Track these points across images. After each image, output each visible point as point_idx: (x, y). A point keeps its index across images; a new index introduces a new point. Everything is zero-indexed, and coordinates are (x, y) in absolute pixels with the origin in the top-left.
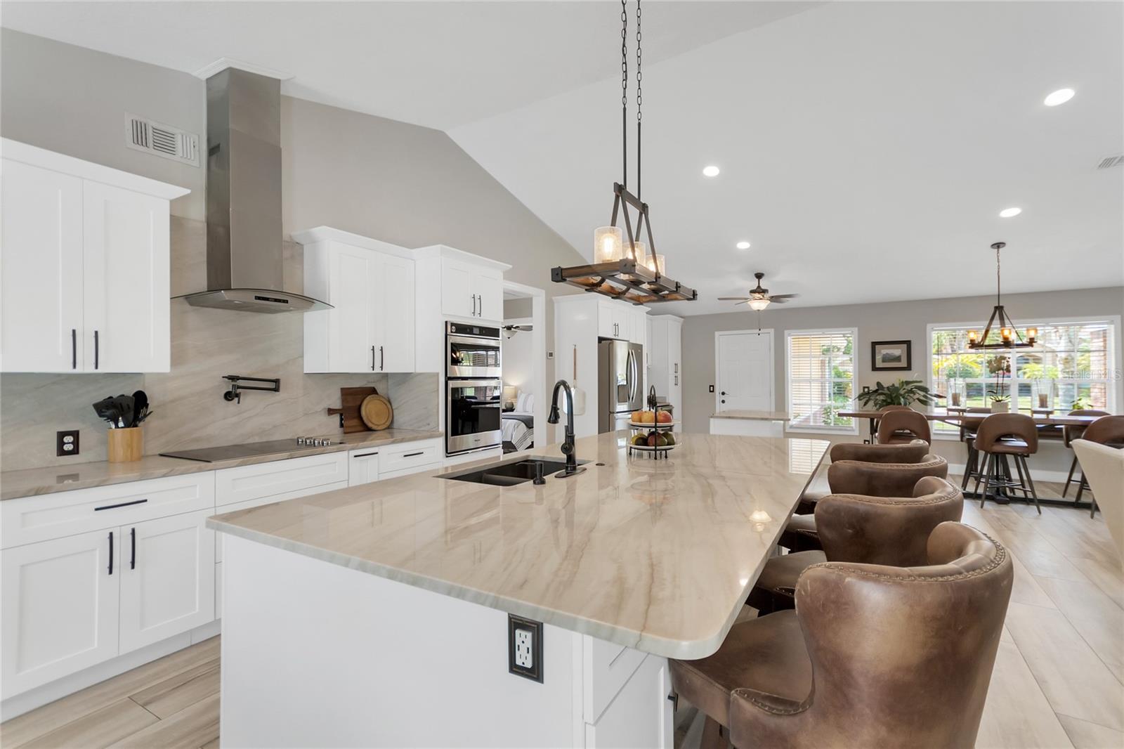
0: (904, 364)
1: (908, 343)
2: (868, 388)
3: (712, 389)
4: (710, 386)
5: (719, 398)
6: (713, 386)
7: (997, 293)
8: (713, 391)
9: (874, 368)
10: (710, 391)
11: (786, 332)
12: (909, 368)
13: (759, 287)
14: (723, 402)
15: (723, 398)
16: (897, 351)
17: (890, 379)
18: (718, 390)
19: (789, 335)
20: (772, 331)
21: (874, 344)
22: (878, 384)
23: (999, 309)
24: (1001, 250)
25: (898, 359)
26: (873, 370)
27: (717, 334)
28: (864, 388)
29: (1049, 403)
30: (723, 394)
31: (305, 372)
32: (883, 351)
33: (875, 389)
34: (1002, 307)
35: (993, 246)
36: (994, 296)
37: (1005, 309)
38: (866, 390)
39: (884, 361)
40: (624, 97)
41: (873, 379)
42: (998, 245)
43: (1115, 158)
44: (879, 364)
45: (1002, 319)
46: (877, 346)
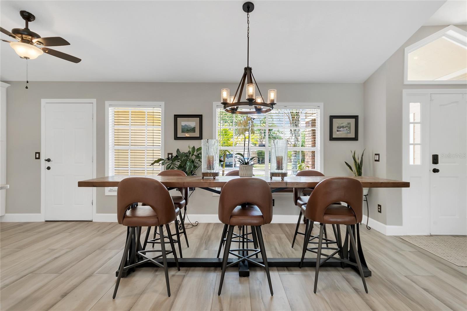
0: (197, 134)
1: (200, 117)
2: (172, 154)
3: (38, 156)
4: (36, 153)
5: (44, 165)
6: (39, 153)
8: (39, 158)
9: (176, 138)
10: (36, 158)
11: (107, 103)
12: (200, 138)
14: (49, 168)
15: (48, 164)
16: (193, 123)
17: (187, 147)
18: (43, 157)
19: (111, 105)
20: (94, 101)
21: (176, 117)
22: (178, 150)
25: (193, 130)
26: (175, 139)
28: (169, 154)
29: (284, 165)
30: (49, 160)
32: (183, 123)
33: (175, 156)
38: (170, 156)
39: (183, 131)
41: (175, 147)
44: (180, 135)
46: (179, 119)
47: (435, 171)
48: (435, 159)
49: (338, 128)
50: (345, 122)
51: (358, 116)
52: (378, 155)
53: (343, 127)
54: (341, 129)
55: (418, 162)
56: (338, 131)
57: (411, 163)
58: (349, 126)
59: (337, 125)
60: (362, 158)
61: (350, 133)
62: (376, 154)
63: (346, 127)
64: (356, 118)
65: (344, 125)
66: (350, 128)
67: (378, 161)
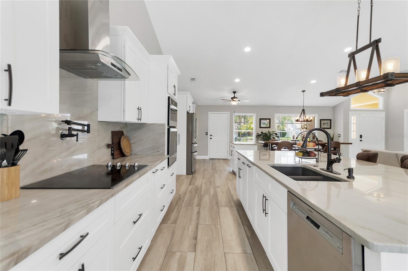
0: (268, 126)
1: (270, 119)
2: (258, 133)
3: (207, 134)
4: (206, 133)
5: (209, 137)
6: (207, 133)
7: (303, 106)
8: (207, 135)
9: (260, 127)
10: (206, 135)
12: (270, 127)
13: (234, 96)
14: (211, 138)
15: (211, 137)
16: (267, 122)
17: (265, 131)
18: (209, 134)
19: (234, 115)
20: (229, 113)
21: (260, 119)
22: (262, 132)
23: (303, 110)
24: (304, 92)
25: (267, 124)
27: (209, 113)
28: (257, 133)
30: (211, 135)
31: (98, 121)
32: (263, 121)
33: (260, 134)
34: (304, 110)
35: (302, 91)
36: (302, 106)
37: (305, 110)
38: (258, 134)
39: (263, 125)
41: (260, 131)
42: (304, 91)
43: (343, 71)
45: (304, 113)
46: (261, 120)
47: (361, 141)
48: (361, 136)
49: (323, 124)
50: (326, 122)
51: (331, 120)
52: (340, 135)
53: (325, 124)
54: (325, 125)
55: (355, 138)
56: (323, 125)
57: (352, 138)
58: (327, 123)
59: (323, 123)
60: (333, 136)
61: (328, 126)
62: (339, 135)
63: (326, 124)
64: (330, 120)
65: (326, 123)
66: (328, 124)
67: (340, 137)
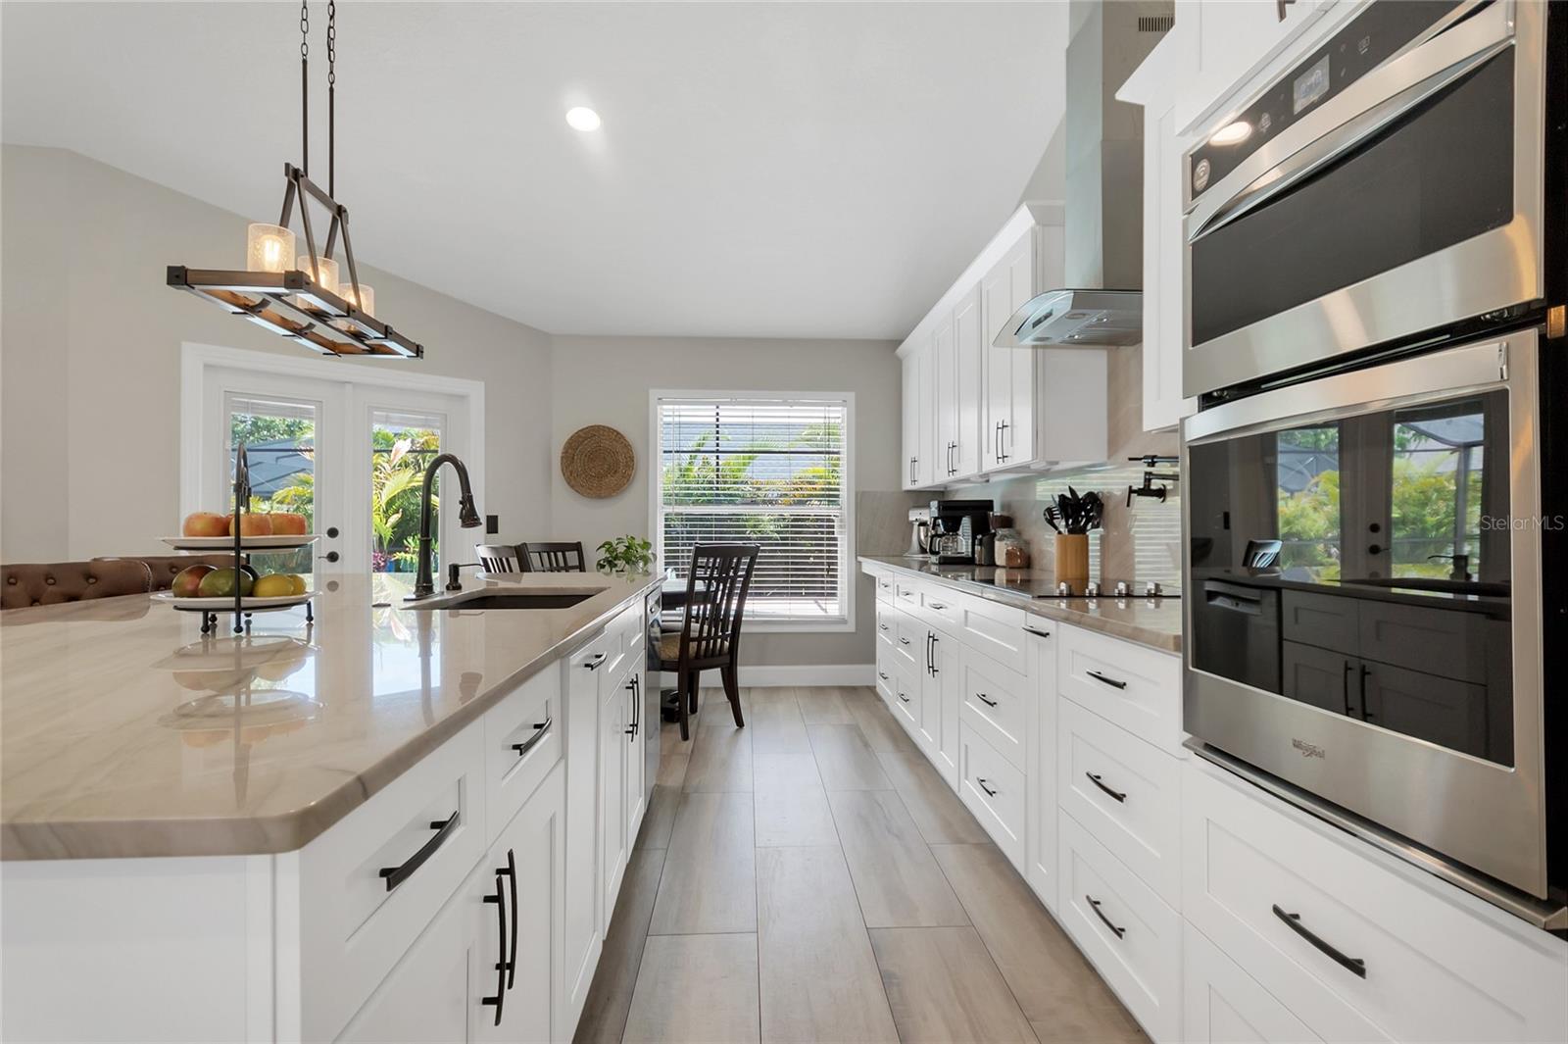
40: (331, 72)
